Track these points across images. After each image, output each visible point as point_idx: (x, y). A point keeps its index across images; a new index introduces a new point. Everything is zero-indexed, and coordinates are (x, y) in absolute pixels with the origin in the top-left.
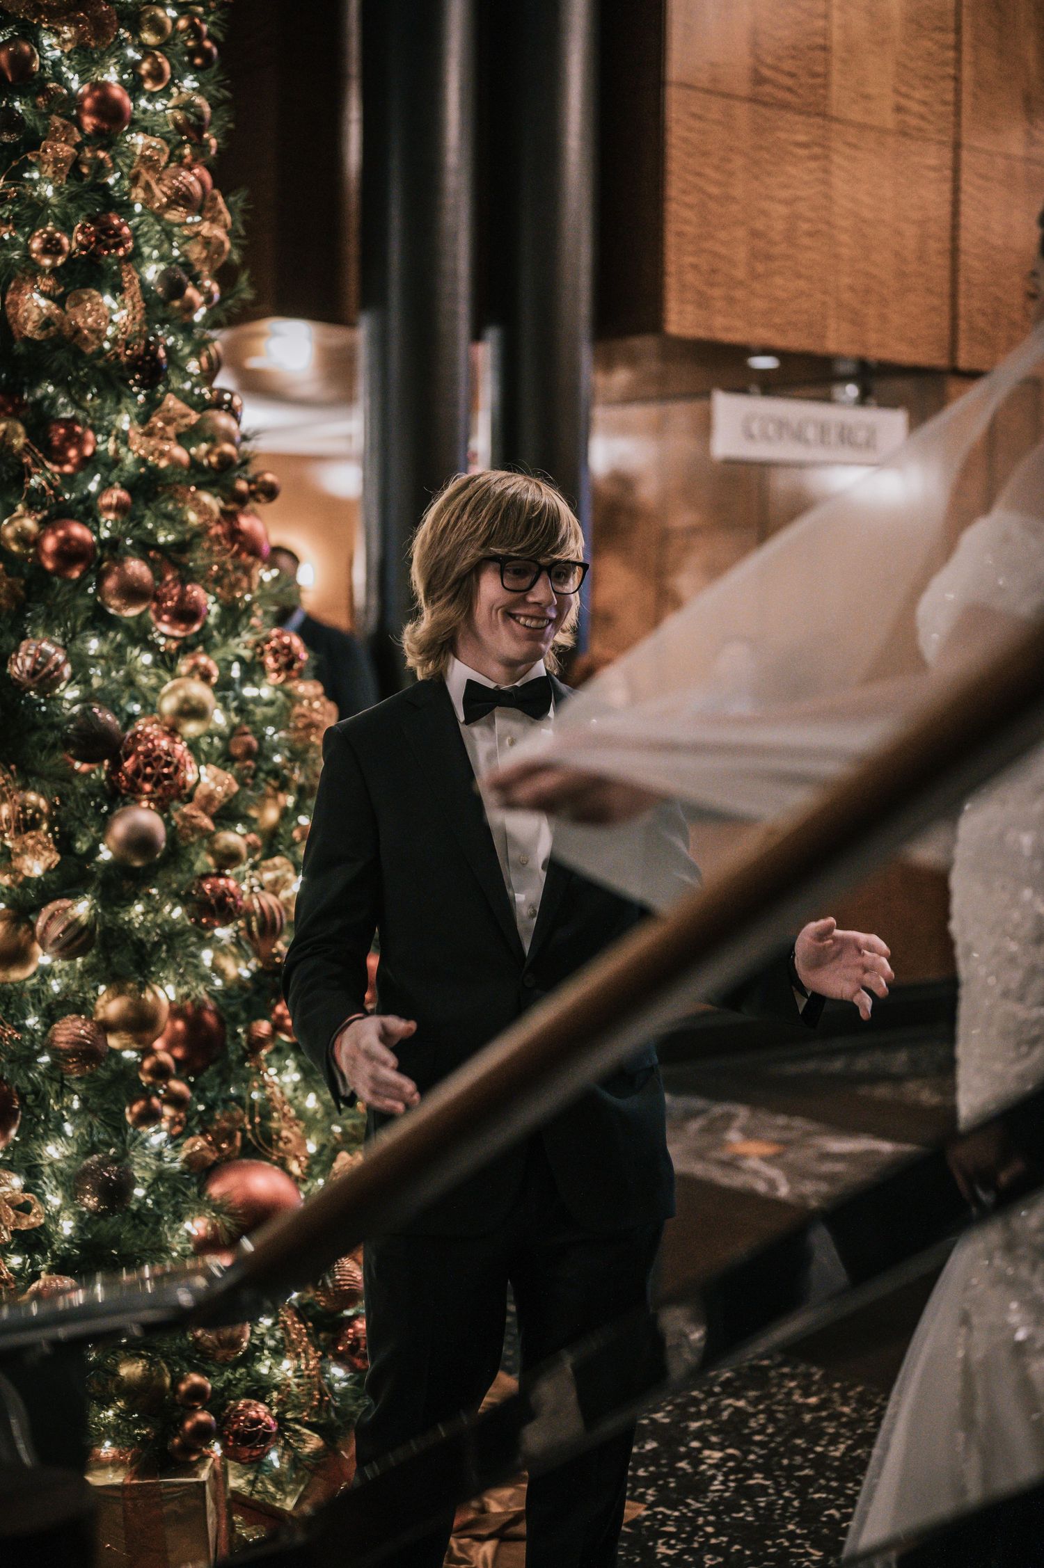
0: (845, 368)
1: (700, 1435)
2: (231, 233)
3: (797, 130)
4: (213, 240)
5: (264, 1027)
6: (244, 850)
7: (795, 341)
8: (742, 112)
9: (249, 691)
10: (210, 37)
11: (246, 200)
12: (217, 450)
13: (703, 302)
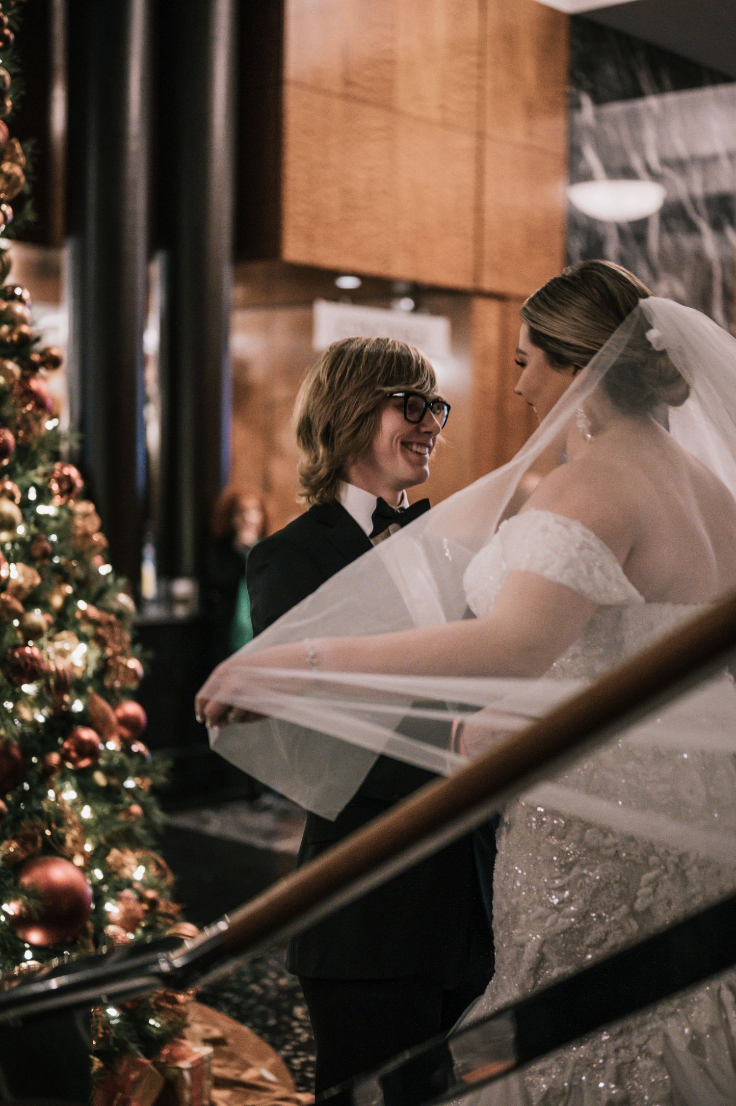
0: (401, 288)
2: (25, 171)
3: (372, 119)
4: (14, 177)
5: (55, 758)
6: (45, 626)
7: (373, 267)
8: (337, 105)
9: (41, 510)
10: (9, 27)
11: (34, 147)
12: (17, 330)
13: (310, 238)
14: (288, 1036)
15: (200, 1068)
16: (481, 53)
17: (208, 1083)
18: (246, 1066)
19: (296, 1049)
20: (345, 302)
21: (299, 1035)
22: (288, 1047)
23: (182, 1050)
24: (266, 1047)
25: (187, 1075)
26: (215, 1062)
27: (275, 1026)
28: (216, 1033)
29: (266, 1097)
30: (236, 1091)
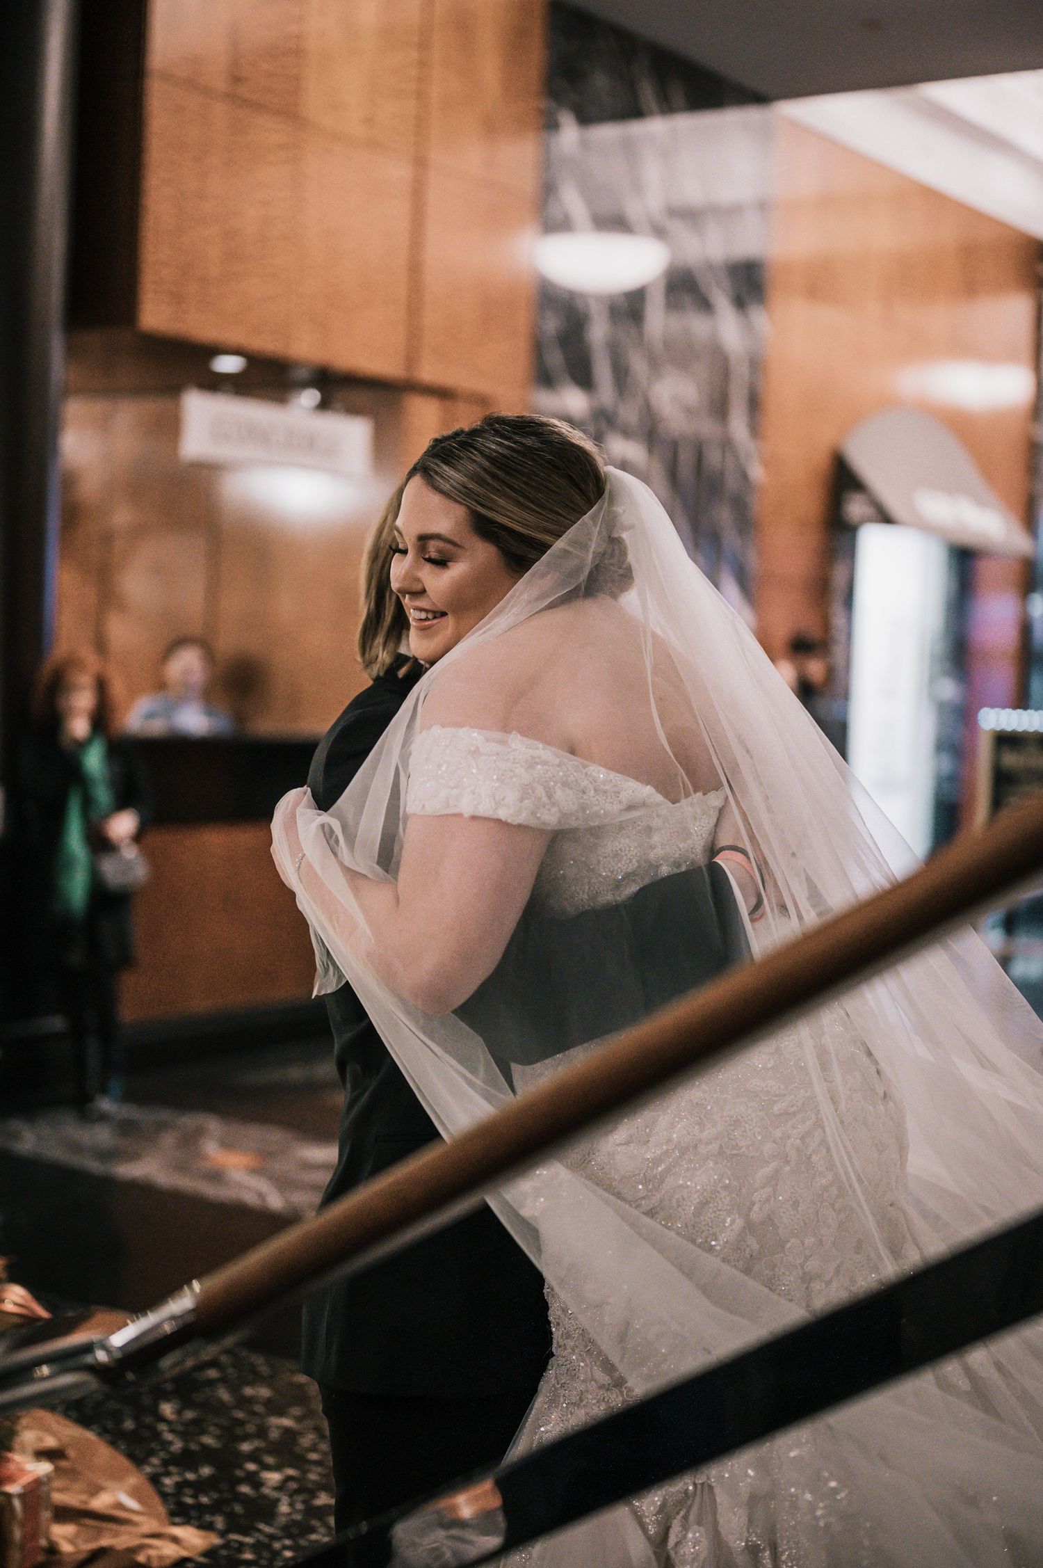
0: (303, 374)
1: (254, 1457)
3: (269, 131)
7: (266, 344)
8: (220, 110)
13: (177, 298)
14: (153, 1445)
15: (35, 1493)
16: (424, 46)
17: (46, 1515)
18: (95, 1490)
19: (166, 1463)
20: (226, 392)
21: (170, 1443)
22: (155, 1461)
23: (12, 1467)
24: (123, 1461)
25: (17, 1504)
26: (57, 1484)
27: (134, 1432)
28: (50, 1442)
29: (130, 1533)
30: (85, 1525)
